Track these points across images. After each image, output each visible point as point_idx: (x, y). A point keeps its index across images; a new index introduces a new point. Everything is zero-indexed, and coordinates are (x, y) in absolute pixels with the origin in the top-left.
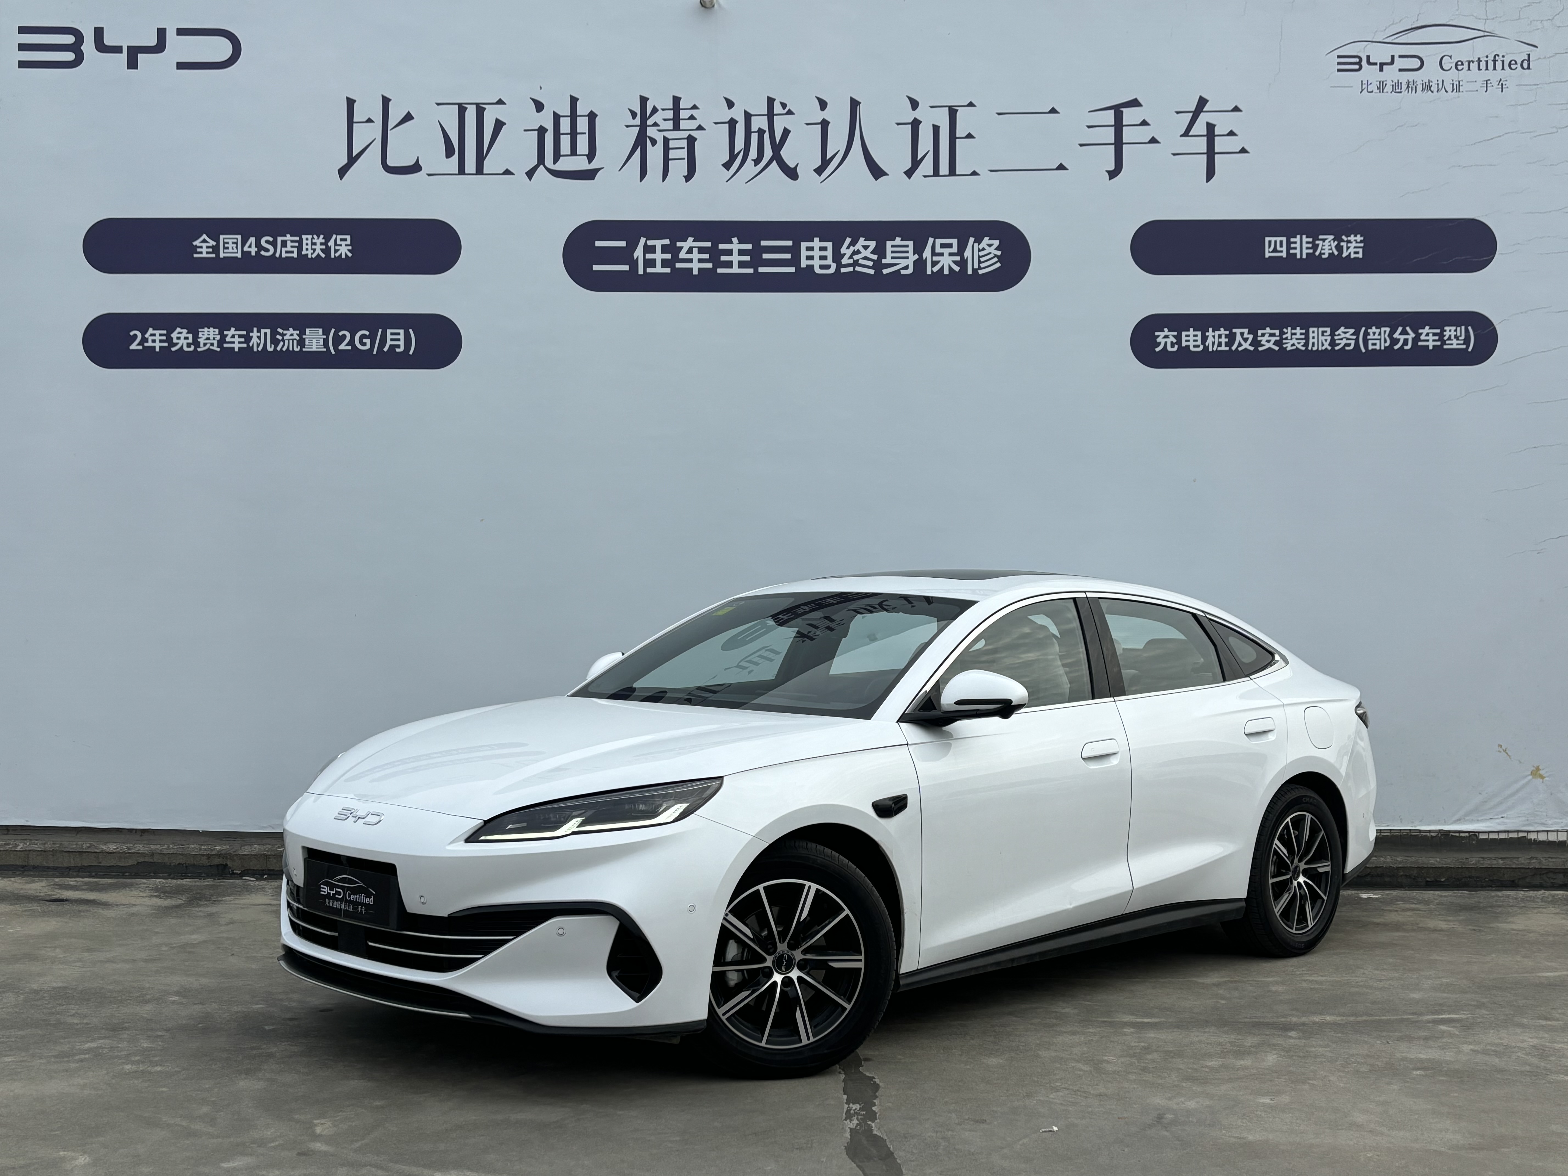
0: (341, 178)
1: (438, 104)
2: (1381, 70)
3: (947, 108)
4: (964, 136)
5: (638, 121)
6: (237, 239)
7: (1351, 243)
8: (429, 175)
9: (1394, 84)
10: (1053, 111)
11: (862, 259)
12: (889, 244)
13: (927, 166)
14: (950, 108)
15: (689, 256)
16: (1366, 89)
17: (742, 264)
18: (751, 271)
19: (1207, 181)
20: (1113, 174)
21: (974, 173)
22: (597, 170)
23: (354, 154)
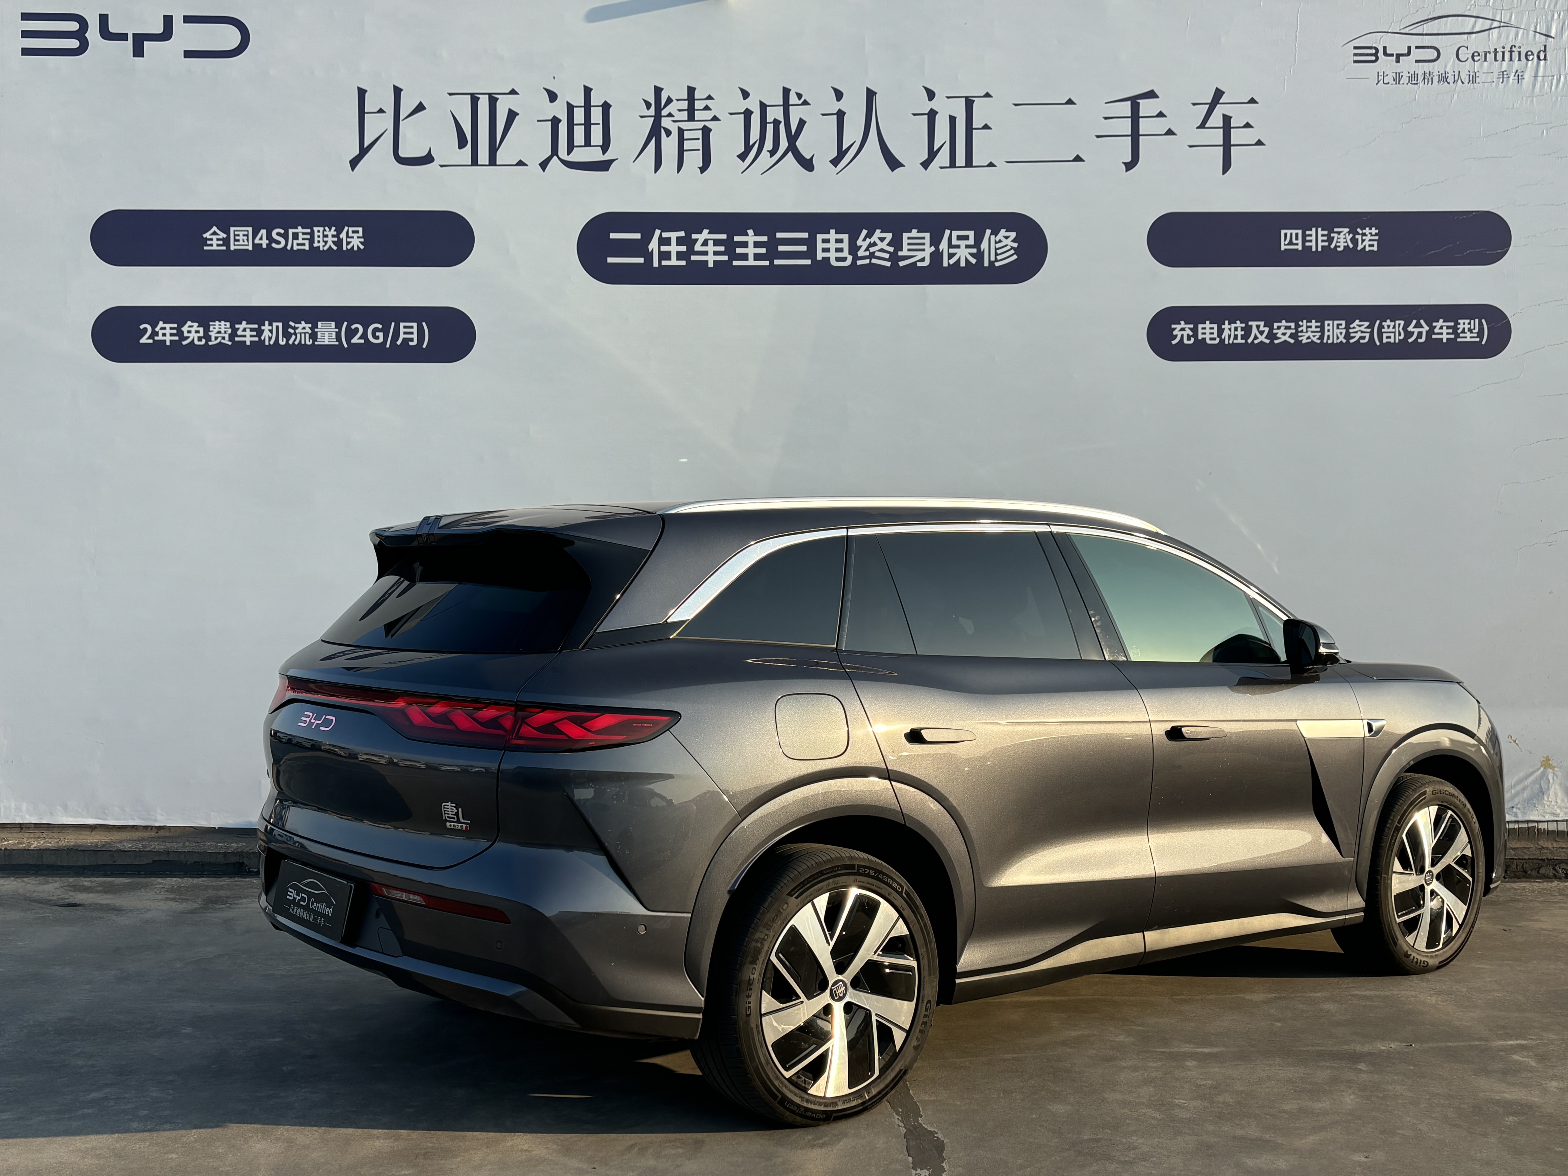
0: (353, 169)
1: (450, 94)
2: (1398, 61)
3: (964, 99)
4: (981, 127)
5: (652, 112)
6: (248, 231)
7: (1367, 235)
8: (442, 166)
9: (1410, 75)
10: (1070, 102)
11: (879, 251)
12: (905, 236)
13: (943, 157)
14: (967, 98)
15: (704, 249)
16: (1382, 81)
17: (757, 257)
18: (767, 263)
19: (1224, 173)
20: (1129, 166)
21: (991, 165)
22: (612, 161)
23: (366, 145)
